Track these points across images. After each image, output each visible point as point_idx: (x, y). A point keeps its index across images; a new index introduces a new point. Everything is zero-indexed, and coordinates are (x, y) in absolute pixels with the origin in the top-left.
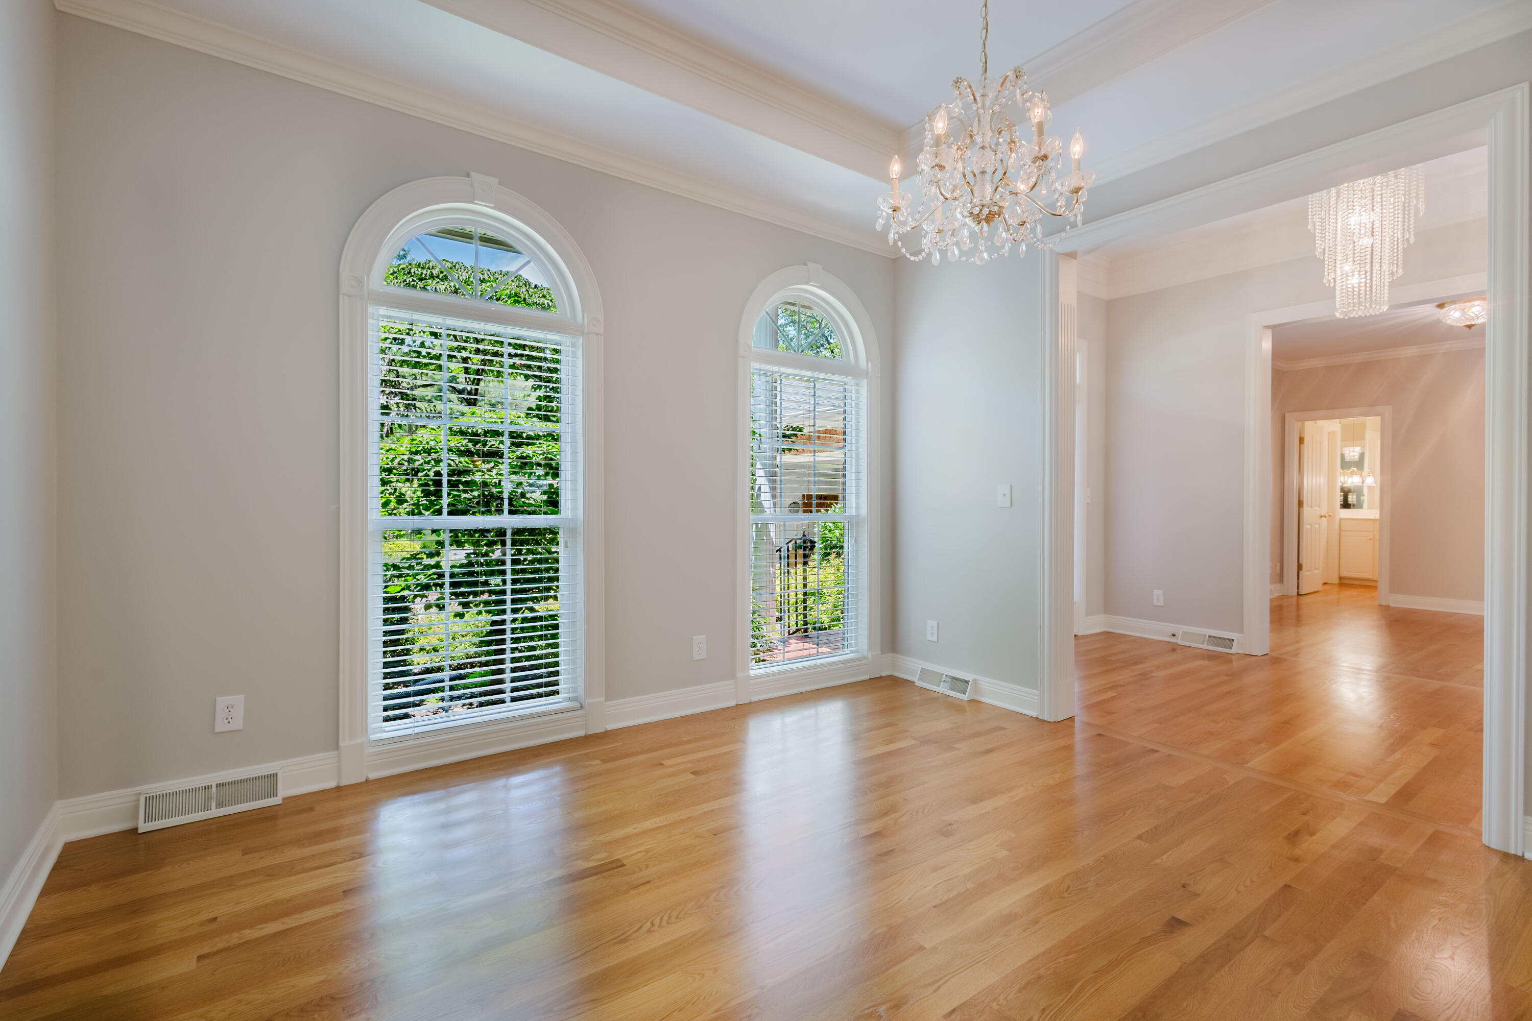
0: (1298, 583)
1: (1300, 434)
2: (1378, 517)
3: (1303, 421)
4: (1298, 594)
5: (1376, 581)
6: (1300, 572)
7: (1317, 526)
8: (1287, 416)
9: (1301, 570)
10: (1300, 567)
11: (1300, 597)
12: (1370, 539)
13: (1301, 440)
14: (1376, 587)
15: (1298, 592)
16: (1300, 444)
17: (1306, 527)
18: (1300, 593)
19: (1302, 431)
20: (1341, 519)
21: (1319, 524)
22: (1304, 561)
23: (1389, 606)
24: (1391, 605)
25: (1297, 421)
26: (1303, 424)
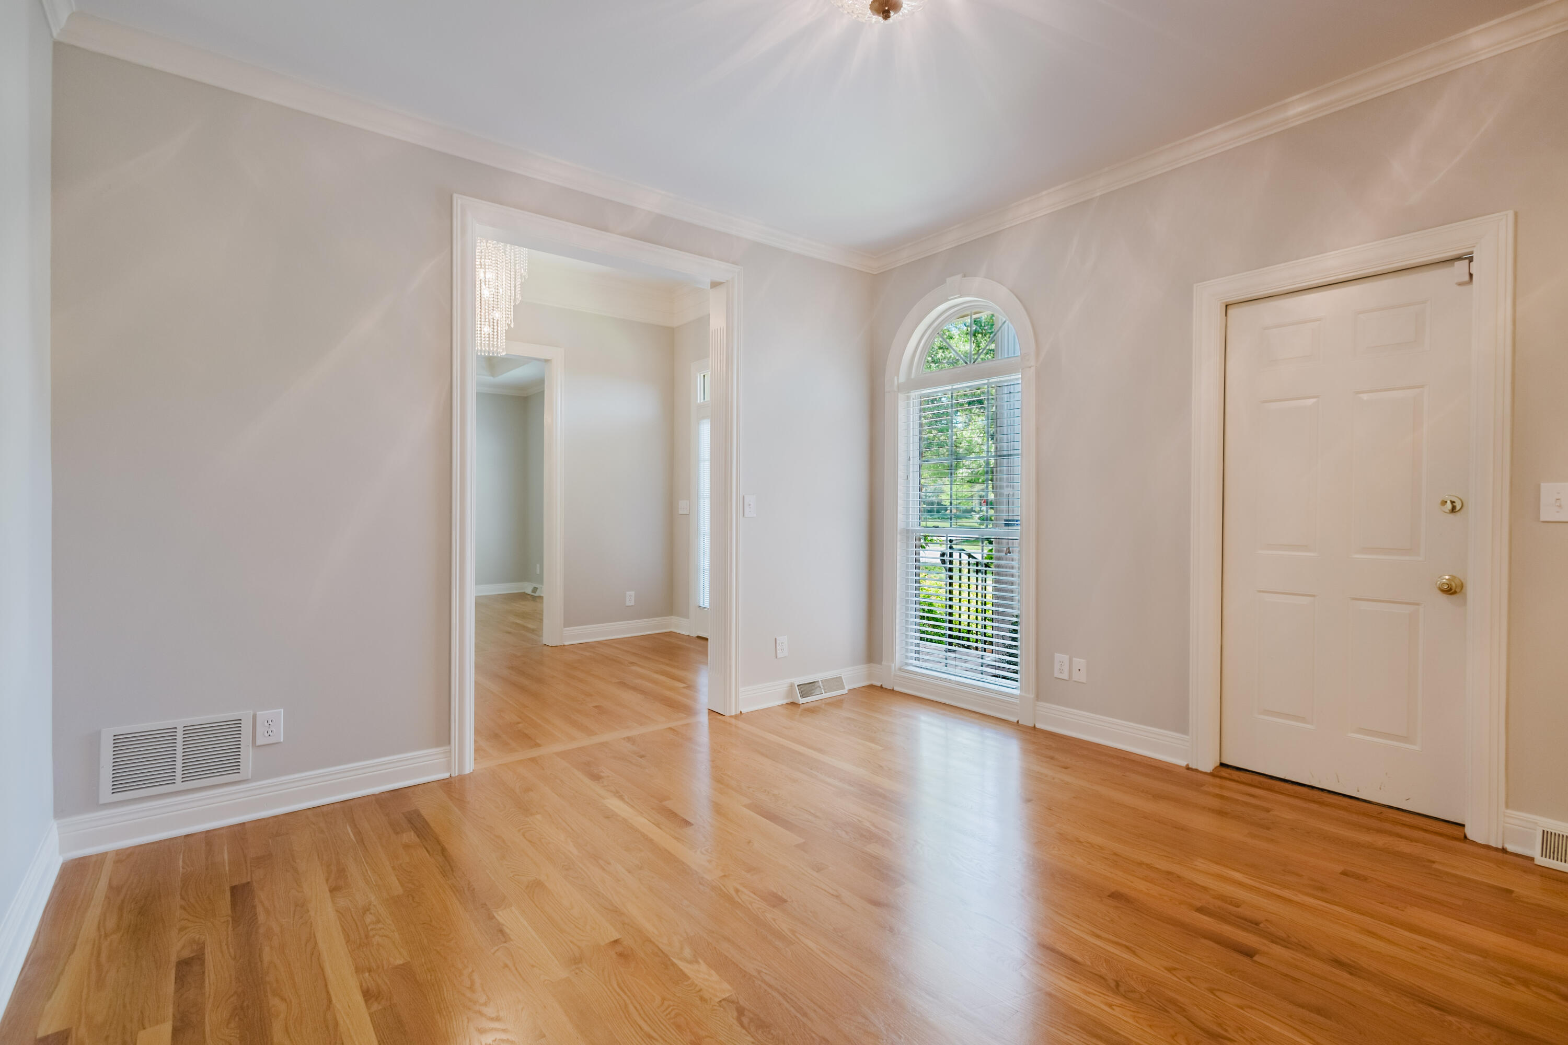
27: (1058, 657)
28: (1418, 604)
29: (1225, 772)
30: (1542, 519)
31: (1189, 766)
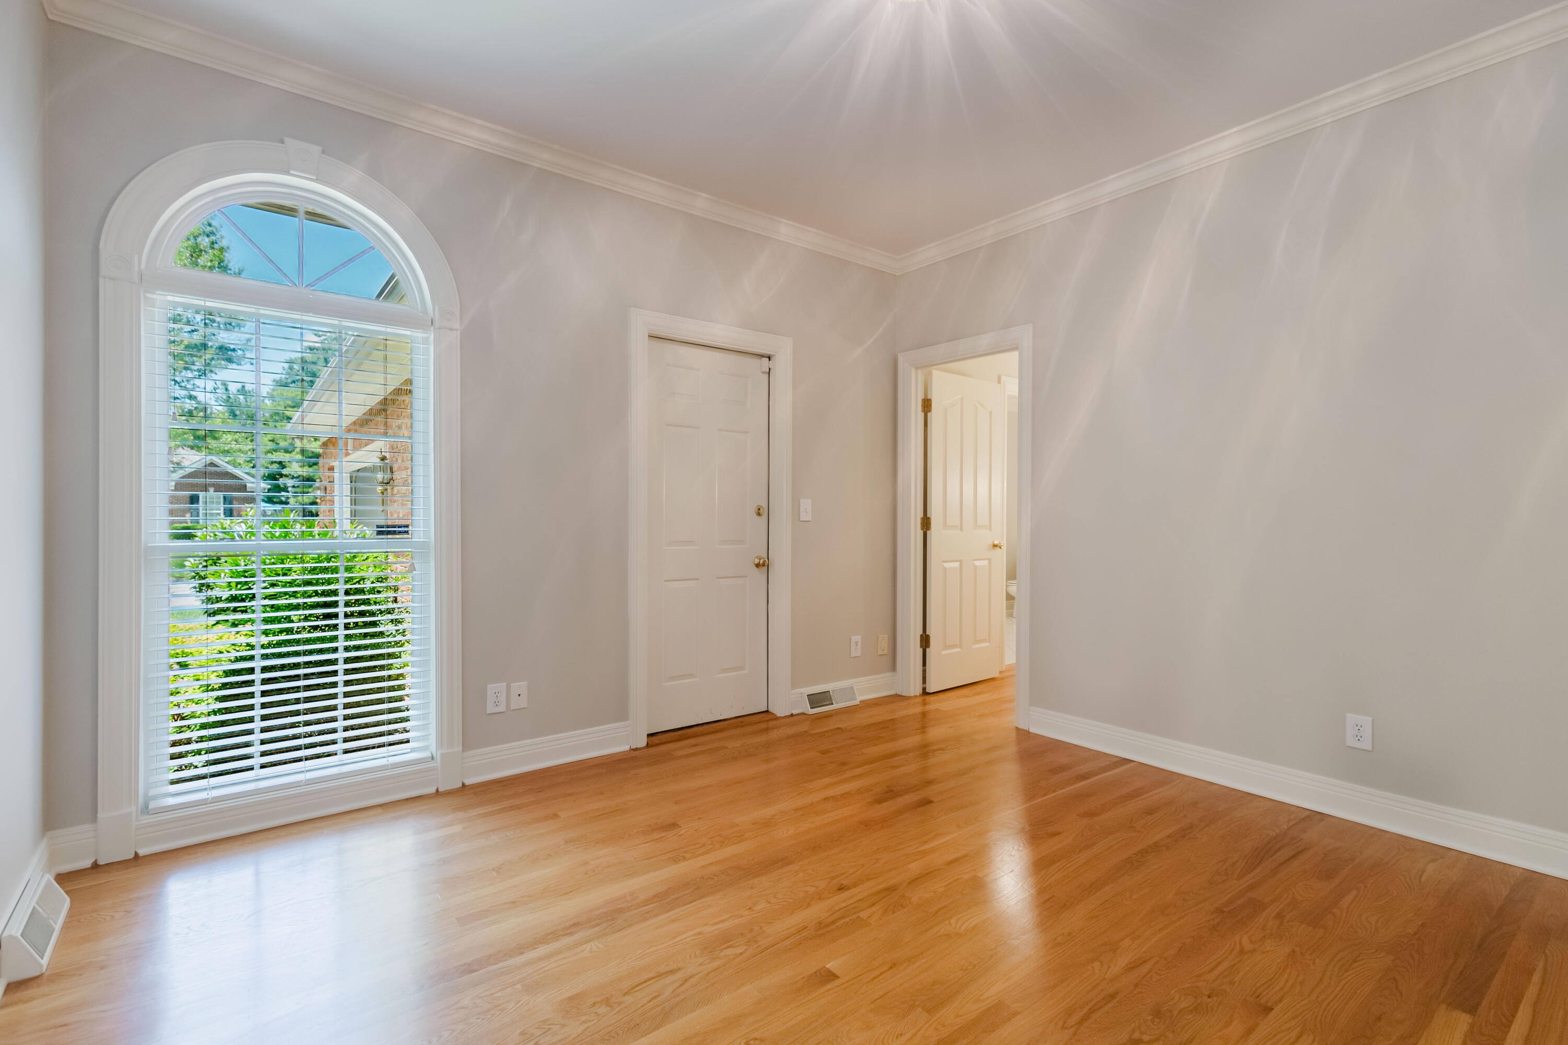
0: (924, 671)
1: (923, 392)
3: (926, 366)
4: (925, 693)
6: (927, 650)
7: (981, 563)
8: (901, 359)
9: (929, 647)
10: (925, 641)
11: (928, 698)
13: (927, 405)
15: (924, 689)
16: (925, 412)
17: (939, 565)
18: (928, 691)
19: (928, 387)
21: (990, 560)
22: (931, 631)
23: (1027, 732)
24: (1032, 730)
25: (917, 368)
26: (930, 374)
27: (492, 688)
28: (746, 577)
29: (655, 739)
30: (801, 520)
31: (632, 748)
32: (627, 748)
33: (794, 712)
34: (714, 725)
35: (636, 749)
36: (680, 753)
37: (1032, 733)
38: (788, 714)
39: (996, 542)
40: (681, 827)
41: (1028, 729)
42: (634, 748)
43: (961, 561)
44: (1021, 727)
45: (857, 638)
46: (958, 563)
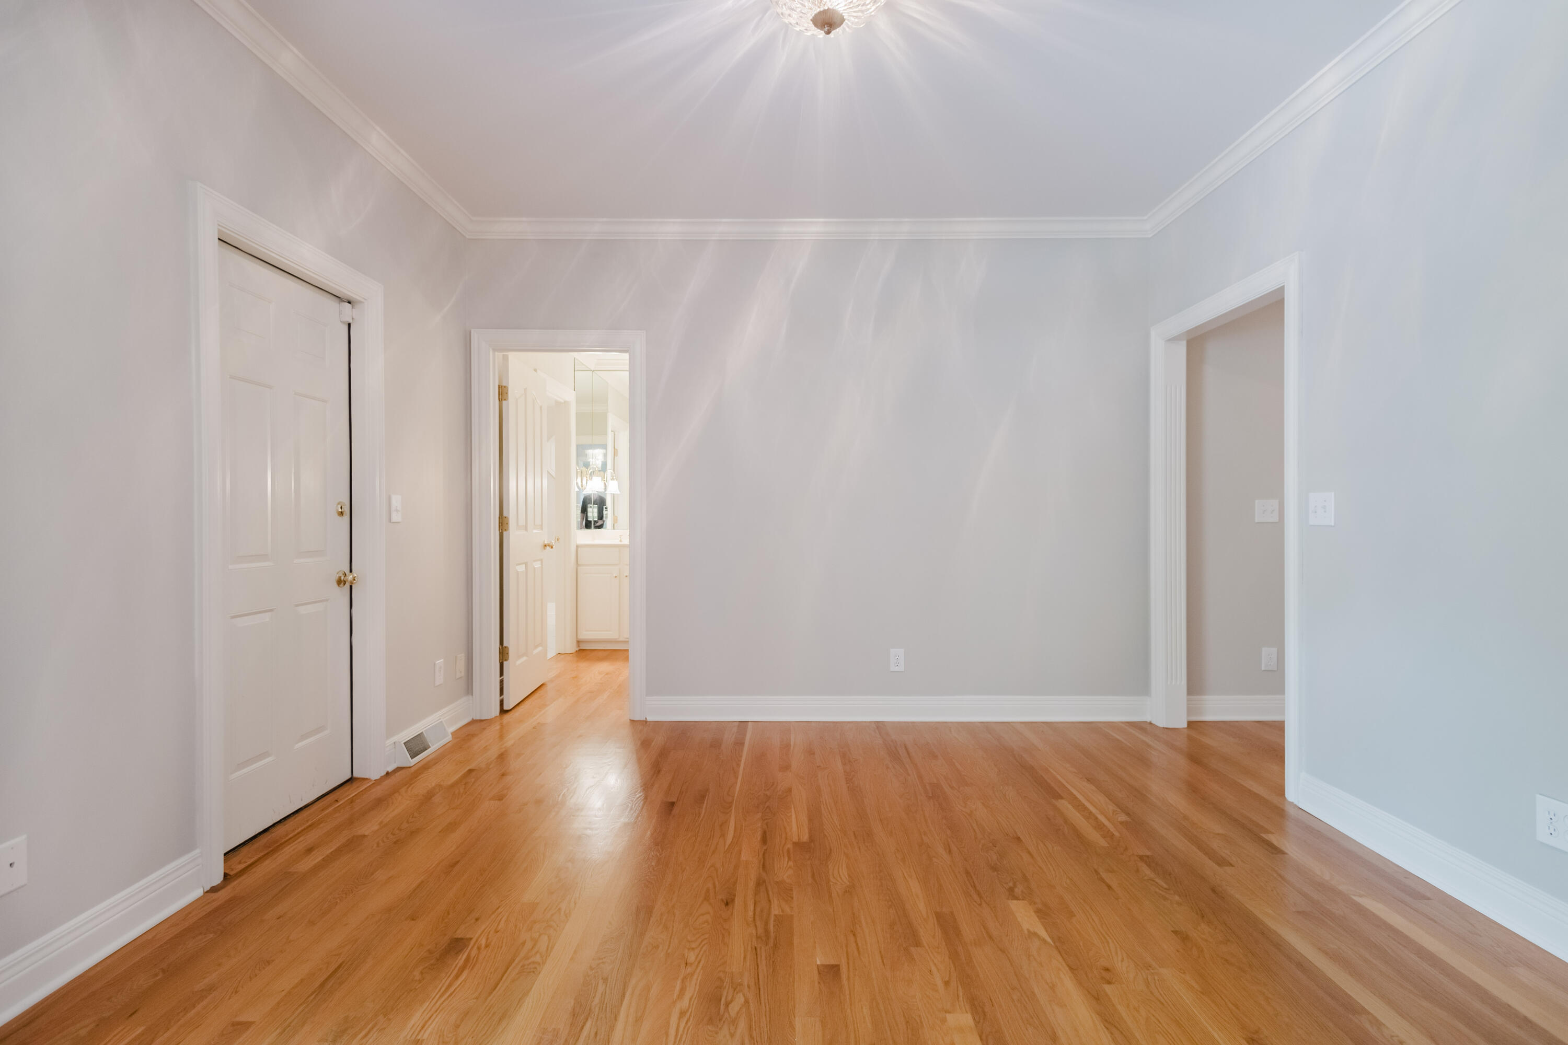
0: (502, 682)
1: (500, 380)
2: (626, 541)
3: (504, 352)
4: (503, 711)
5: (626, 642)
6: (505, 663)
7: (537, 565)
8: (476, 336)
9: (507, 658)
10: (504, 653)
11: (506, 714)
12: (616, 577)
13: (503, 392)
14: (628, 650)
15: (500, 705)
16: (500, 400)
17: (514, 569)
18: (506, 705)
19: (504, 372)
20: (577, 547)
21: (542, 560)
22: (509, 642)
23: (646, 722)
24: (649, 719)
25: (494, 350)
26: (506, 359)
28: (327, 600)
31: (205, 891)
32: (199, 893)
33: (390, 769)
34: (299, 817)
35: (214, 890)
36: (306, 865)
37: (650, 722)
38: (383, 773)
39: (546, 542)
40: (471, 939)
41: (645, 719)
42: (208, 889)
43: (526, 564)
44: (637, 718)
45: (440, 662)
46: (524, 566)
